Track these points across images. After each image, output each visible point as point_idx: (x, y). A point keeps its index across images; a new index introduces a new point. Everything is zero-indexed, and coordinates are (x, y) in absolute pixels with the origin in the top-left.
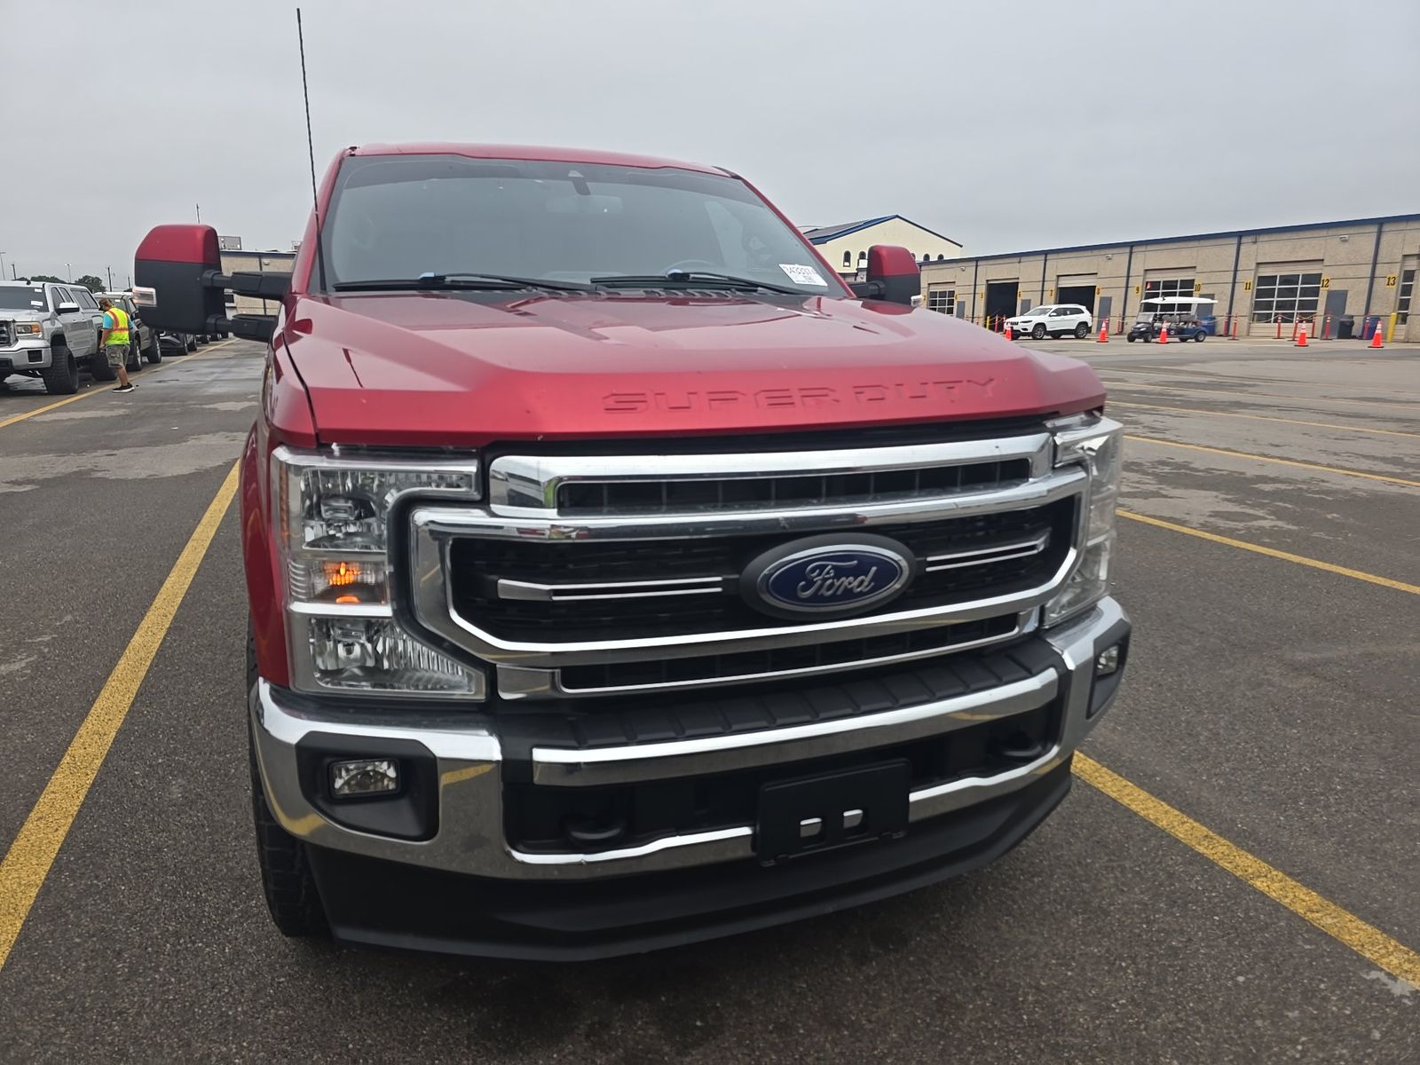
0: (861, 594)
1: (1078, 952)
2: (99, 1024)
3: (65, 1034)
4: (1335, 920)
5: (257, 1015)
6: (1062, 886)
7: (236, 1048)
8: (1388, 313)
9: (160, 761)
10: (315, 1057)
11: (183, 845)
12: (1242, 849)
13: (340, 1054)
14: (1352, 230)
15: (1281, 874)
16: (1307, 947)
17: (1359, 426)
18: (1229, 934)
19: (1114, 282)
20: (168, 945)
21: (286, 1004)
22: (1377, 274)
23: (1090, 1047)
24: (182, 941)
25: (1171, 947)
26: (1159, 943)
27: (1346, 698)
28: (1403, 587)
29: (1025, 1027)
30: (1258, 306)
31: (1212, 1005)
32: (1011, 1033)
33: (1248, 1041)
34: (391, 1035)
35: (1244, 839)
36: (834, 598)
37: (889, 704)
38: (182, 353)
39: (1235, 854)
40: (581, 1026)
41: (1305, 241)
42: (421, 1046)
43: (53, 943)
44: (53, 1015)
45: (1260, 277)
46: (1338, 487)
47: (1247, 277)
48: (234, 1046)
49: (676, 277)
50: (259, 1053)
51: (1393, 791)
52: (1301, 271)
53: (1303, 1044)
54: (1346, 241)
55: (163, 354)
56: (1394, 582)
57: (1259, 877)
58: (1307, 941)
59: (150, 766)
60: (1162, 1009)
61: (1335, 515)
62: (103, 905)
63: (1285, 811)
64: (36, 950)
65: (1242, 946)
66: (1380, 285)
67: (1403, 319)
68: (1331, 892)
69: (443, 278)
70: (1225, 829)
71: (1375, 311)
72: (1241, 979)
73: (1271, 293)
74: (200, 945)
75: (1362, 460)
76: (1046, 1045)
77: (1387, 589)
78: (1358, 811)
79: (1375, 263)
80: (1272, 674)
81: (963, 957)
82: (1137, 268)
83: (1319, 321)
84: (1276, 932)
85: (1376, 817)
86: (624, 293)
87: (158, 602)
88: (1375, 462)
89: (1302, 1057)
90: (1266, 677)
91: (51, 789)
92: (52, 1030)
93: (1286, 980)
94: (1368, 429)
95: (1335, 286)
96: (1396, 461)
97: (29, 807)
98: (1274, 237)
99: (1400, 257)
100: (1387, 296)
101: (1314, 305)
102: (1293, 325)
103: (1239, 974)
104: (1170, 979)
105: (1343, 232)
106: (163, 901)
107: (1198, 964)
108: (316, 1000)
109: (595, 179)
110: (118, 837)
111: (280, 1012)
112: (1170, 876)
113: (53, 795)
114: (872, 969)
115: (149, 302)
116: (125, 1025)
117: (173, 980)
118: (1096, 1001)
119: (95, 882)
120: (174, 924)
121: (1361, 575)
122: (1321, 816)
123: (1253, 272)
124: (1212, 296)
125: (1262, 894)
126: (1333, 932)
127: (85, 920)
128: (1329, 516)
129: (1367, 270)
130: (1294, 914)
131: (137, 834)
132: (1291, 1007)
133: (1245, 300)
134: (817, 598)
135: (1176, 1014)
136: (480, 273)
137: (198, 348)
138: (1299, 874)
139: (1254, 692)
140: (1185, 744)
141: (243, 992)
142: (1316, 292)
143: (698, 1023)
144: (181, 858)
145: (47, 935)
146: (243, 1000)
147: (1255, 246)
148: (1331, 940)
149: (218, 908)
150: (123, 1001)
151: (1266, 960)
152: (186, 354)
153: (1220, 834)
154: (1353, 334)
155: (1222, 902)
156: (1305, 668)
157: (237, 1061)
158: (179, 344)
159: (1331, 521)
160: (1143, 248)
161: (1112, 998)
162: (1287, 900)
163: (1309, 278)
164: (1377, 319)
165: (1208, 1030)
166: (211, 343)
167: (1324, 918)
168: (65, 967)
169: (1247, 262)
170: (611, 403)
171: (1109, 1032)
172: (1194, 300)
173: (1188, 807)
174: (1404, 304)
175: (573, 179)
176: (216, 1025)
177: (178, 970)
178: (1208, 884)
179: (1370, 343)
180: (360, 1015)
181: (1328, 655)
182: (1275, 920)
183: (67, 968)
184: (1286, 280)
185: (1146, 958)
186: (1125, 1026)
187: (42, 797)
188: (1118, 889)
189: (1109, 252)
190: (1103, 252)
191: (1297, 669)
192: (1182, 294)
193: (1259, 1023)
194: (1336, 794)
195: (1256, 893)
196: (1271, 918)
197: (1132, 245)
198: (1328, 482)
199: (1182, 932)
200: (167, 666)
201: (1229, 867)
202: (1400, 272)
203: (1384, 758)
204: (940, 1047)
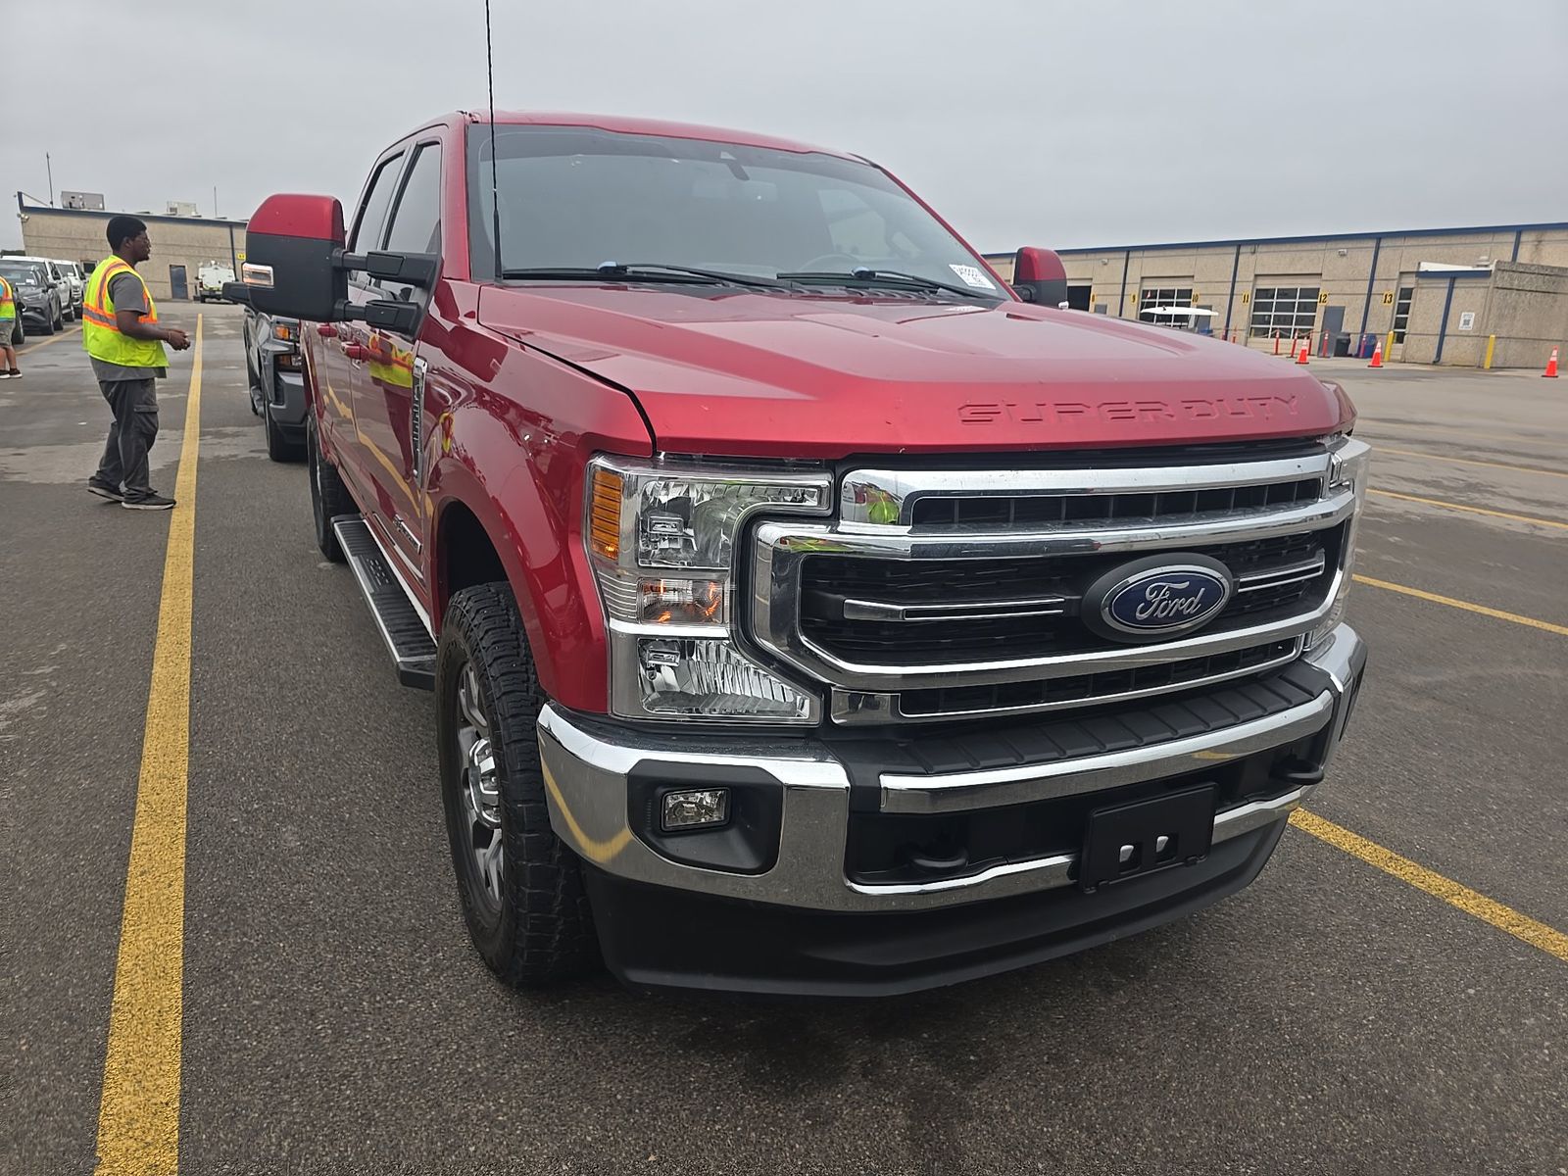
0: (1190, 615)
1: (1312, 973)
2: (326, 1089)
3: (291, 1101)
4: (1536, 933)
5: (500, 1071)
6: (1273, 910)
7: (494, 1105)
8: (1385, 331)
9: (256, 806)
10: (585, 1110)
11: (329, 897)
12: (1429, 869)
13: (611, 1106)
14: (1350, 244)
15: (1472, 892)
16: (1520, 959)
17: (1388, 448)
18: (1445, 950)
19: (1110, 289)
20: (365, 1003)
21: (527, 1057)
22: (1374, 291)
23: (1358, 1062)
24: (378, 998)
25: (1398, 965)
26: (1385, 961)
27: (1470, 721)
28: (1486, 611)
29: (1290, 1047)
30: (1255, 320)
31: (1455, 1017)
32: (1279, 1052)
33: (1499, 1049)
34: (657, 1084)
35: (1426, 859)
36: (1167, 620)
37: (1202, 728)
38: (47, 332)
39: (1424, 874)
40: (854, 1066)
41: (1304, 254)
42: (695, 1093)
43: (228, 1007)
44: (268, 1083)
45: (1257, 290)
46: (1391, 510)
47: (1245, 288)
48: (491, 1104)
49: (861, 275)
50: (521, 1109)
51: (1545, 810)
52: (1299, 284)
53: (1547, 1048)
54: (1343, 255)
55: (27, 333)
56: (1476, 606)
57: (1453, 895)
58: (1518, 953)
59: (248, 812)
60: (1410, 1023)
61: (1396, 538)
62: (268, 964)
63: (1454, 831)
64: (213, 1015)
65: (1462, 961)
66: (1377, 302)
67: (1400, 338)
68: (1523, 906)
69: (624, 268)
70: (1406, 851)
71: (1371, 329)
72: (1471, 991)
73: (1267, 307)
74: (401, 1001)
75: (1405, 483)
76: (1316, 1061)
77: (1472, 613)
78: (1520, 829)
79: (1372, 280)
80: (1394, 698)
81: (1205, 982)
82: (1134, 275)
83: (1316, 337)
84: (1488, 946)
85: (1539, 835)
86: (827, 291)
87: (163, 626)
88: (1418, 485)
89: (1552, 1060)
90: (1390, 701)
91: (140, 840)
92: (274, 1098)
93: (1512, 990)
94: (1398, 450)
95: (1332, 302)
96: (1436, 484)
97: (124, 861)
98: (1274, 248)
99: (1398, 274)
100: (1383, 315)
101: (1311, 321)
102: (1291, 341)
103: (1468, 987)
104: (1407, 995)
105: (1343, 246)
106: (335, 956)
107: (1428, 980)
108: (560, 1053)
109: (750, 163)
110: (248, 890)
111: (525, 1066)
112: (1372, 897)
113: (145, 847)
114: (1121, 998)
115: (266, 282)
116: (357, 1090)
117: (388, 1039)
118: (1346, 1019)
119: (245, 939)
120: (360, 980)
121: (1442, 599)
122: (1489, 835)
123: (1251, 284)
124: (1210, 308)
125: (1462, 911)
126: (1539, 944)
127: (255, 981)
128: (1391, 539)
129: (1364, 286)
130: (1497, 928)
131: (270, 887)
132: (1526, 1015)
133: (1243, 313)
134: (1152, 620)
135: (1425, 1027)
136: (665, 264)
137: (64, 327)
138: (1489, 892)
139: (1383, 716)
140: (1337, 768)
141: (473, 1047)
142: (1313, 307)
143: (972, 1058)
144: (333, 911)
145: (217, 999)
146: (478, 1056)
147: (1254, 256)
148: (1540, 952)
149: (403, 962)
150: (342, 1064)
151: (1487, 973)
152: (52, 334)
153: (1403, 855)
154: (1349, 352)
155: (1428, 920)
156: (1424, 692)
157: (500, 1118)
158: (44, 322)
159: (1395, 544)
160: (1139, 254)
161: (1361, 1015)
162: (1487, 916)
163: (1306, 293)
164: (1373, 337)
165: (1458, 1040)
166: (76, 320)
167: (1526, 931)
168: (256, 1032)
169: (1246, 274)
170: (966, 413)
171: (1370, 1047)
172: (1192, 311)
173: (1361, 829)
174: (1400, 324)
175: (725, 161)
176: (460, 1084)
177: (388, 1029)
178: (1409, 903)
179: (1369, 362)
180: (613, 1065)
181: (1440, 678)
182: (1483, 935)
183: (259, 1032)
184: (1283, 293)
185: (1378, 976)
186: (1383, 1041)
187: (133, 849)
188: (1327, 911)
189: (1105, 257)
190: (1098, 256)
191: (1418, 692)
192: (1179, 305)
193: (1502, 1031)
194: (1495, 814)
195: (1456, 911)
196: (1478, 933)
197: (1128, 250)
198: (1379, 505)
199: (1402, 951)
200: (211, 701)
201: (1422, 887)
202: (1397, 291)
203: (1527, 778)
204: (1218, 1069)
